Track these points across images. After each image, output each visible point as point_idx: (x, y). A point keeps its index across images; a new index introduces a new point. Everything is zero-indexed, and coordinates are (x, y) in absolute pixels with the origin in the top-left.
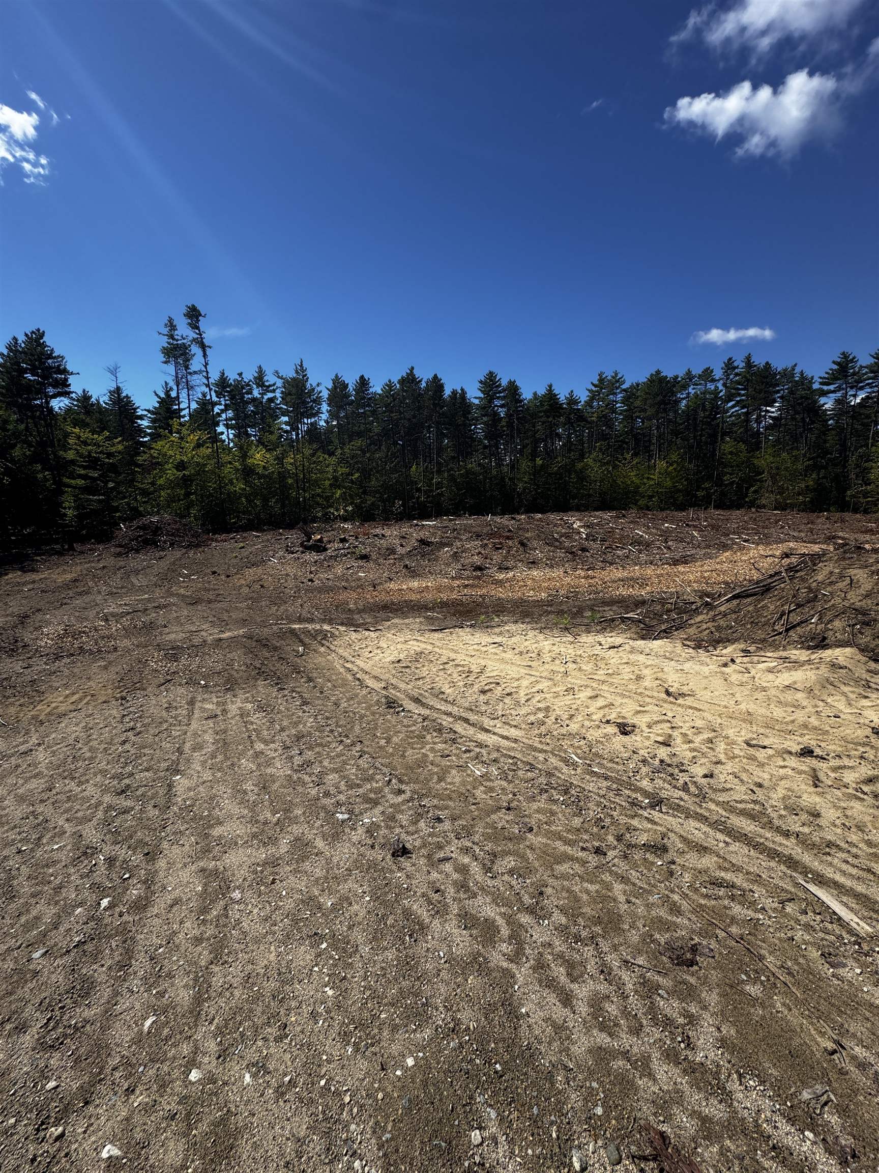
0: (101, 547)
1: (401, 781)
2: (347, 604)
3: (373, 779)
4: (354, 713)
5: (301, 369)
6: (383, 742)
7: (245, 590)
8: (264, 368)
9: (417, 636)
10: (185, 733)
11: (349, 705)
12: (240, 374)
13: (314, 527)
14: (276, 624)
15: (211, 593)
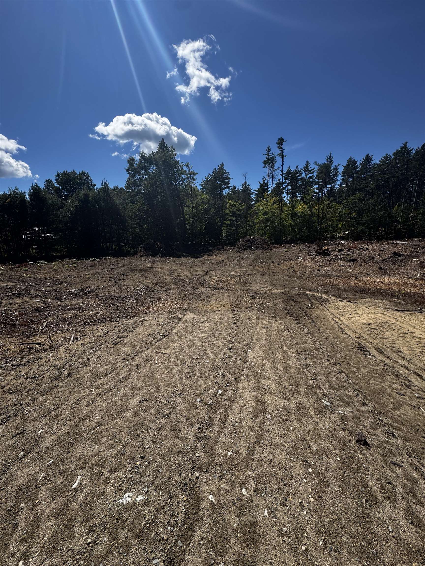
0: (232, 248)
1: (365, 397)
2: (338, 285)
3: (346, 389)
4: (337, 347)
5: (330, 159)
6: (354, 369)
7: (286, 271)
8: (309, 161)
9: (383, 311)
10: (254, 332)
11: (334, 341)
12: (297, 167)
13: (324, 242)
14: (298, 290)
15: (270, 271)
